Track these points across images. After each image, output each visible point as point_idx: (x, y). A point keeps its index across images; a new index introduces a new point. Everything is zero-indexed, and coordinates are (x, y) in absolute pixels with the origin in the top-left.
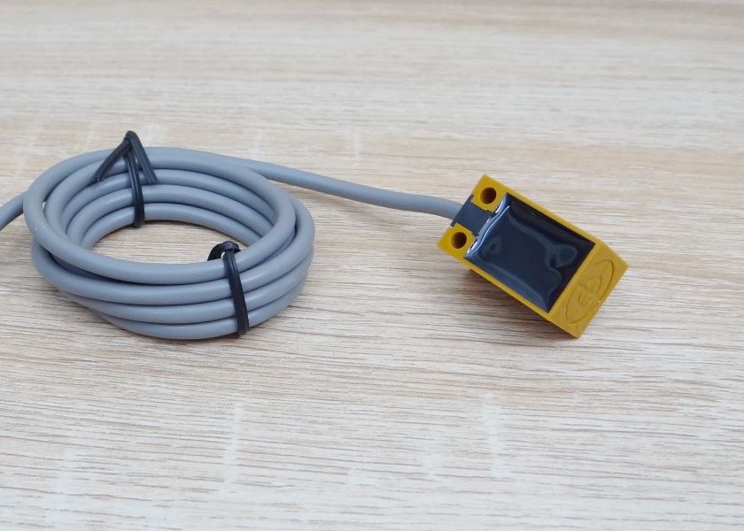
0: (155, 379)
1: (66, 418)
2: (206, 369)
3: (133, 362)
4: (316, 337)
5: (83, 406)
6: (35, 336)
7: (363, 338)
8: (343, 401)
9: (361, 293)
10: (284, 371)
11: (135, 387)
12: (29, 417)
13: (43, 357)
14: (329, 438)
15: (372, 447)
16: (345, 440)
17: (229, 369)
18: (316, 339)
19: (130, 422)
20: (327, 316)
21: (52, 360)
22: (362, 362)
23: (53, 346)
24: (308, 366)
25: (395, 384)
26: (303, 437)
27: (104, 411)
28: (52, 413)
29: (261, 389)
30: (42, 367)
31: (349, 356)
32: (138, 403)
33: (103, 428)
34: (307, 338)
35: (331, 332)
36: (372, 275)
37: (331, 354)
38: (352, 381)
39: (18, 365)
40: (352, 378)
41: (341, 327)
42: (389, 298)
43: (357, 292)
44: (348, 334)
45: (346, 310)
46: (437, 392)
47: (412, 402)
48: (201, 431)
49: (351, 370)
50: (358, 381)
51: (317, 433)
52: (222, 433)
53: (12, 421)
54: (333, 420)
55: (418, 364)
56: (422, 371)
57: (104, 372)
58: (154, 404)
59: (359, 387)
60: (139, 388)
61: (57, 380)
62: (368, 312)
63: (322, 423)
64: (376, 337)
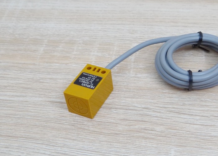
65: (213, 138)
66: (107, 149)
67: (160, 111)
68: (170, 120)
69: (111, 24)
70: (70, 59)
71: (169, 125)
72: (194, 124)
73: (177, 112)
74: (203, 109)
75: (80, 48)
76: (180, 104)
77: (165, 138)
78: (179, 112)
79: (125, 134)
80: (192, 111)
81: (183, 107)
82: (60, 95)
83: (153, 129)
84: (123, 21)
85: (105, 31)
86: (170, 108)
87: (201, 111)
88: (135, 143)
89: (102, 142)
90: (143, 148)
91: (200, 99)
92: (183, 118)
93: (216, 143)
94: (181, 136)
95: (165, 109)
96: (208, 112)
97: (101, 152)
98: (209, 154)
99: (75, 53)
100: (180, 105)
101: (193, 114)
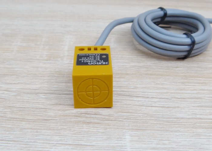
0: (88, 126)
1: (49, 143)
2: (110, 121)
3: (77, 120)
4: (154, 107)
5: (57, 138)
6: (30, 111)
7: (173, 107)
8: (172, 131)
9: (167, 91)
10: (143, 121)
11: (79, 129)
12: (32, 144)
13: (35, 119)
14: (170, 146)
15: (189, 149)
16: (177, 147)
17: (120, 121)
18: (154, 108)
19: (79, 143)
20: (156, 100)
21: (39, 120)
22: (175, 116)
23: (39, 114)
24: (153, 118)
25: (191, 124)
26: (158, 146)
27: (67, 140)
28: (42, 141)
29: (137, 128)
30: (35, 123)
31: (168, 114)
32: (82, 136)
33: (67, 147)
34: (150, 108)
35: (159, 105)
36: (170, 85)
37: (161, 114)
38: (173, 123)
39: (23, 123)
40: (172, 122)
41: (163, 104)
42: (179, 93)
43: (165, 91)
44: (166, 106)
45: (163, 97)
46: (209, 126)
47: (200, 131)
48: (113, 146)
49: (172, 119)
50: (175, 123)
51: (164, 144)
52: (122, 146)
53: (23, 146)
54: (170, 139)
55: (198, 116)
56: (201, 119)
57: (64, 124)
58: (89, 136)
59: (176, 126)
60: (81, 129)
61: (43, 128)
62: (172, 98)
63: (165, 140)
64: (178, 107)
65: (179, 119)
66: (32, 137)
71: (118, 108)
72: (152, 106)
73: (128, 95)
74: (161, 91)
77: (115, 122)
78: (130, 95)
79: (58, 119)
80: (146, 93)
81: (135, 90)
83: (97, 113)
86: (118, 91)
87: (158, 94)
88: (73, 129)
89: (24, 130)
90: (85, 134)
91: (155, 82)
92: (136, 101)
93: (185, 125)
94: (137, 119)
96: (167, 94)
97: (22, 142)
98: (177, 137)
101: (148, 96)
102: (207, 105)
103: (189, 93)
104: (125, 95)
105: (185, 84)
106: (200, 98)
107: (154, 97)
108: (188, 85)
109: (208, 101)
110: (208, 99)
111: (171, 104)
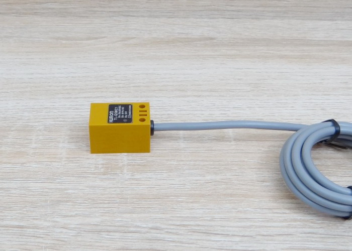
67: (177, 231)
68: (195, 245)
69: (85, 97)
70: (28, 155)
73: (204, 231)
74: (243, 224)
75: (41, 137)
76: (207, 218)
78: (207, 232)
81: (213, 223)
82: (17, 215)
84: (102, 92)
85: (77, 109)
86: (192, 225)
87: (240, 229)
91: (236, 209)
92: (214, 241)
95: (184, 228)
96: (252, 229)
99: (34, 145)
100: (207, 220)
101: (228, 233)
102: (299, 245)
103: (277, 227)
104: (200, 231)
105: (273, 210)
106: (291, 235)
107: (236, 234)
108: (277, 213)
109: (300, 239)
110: (301, 235)
111: (255, 245)
